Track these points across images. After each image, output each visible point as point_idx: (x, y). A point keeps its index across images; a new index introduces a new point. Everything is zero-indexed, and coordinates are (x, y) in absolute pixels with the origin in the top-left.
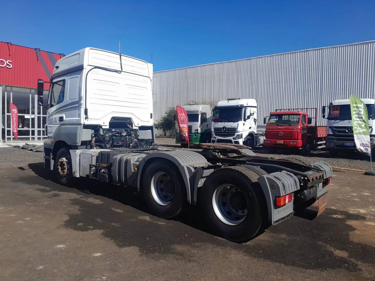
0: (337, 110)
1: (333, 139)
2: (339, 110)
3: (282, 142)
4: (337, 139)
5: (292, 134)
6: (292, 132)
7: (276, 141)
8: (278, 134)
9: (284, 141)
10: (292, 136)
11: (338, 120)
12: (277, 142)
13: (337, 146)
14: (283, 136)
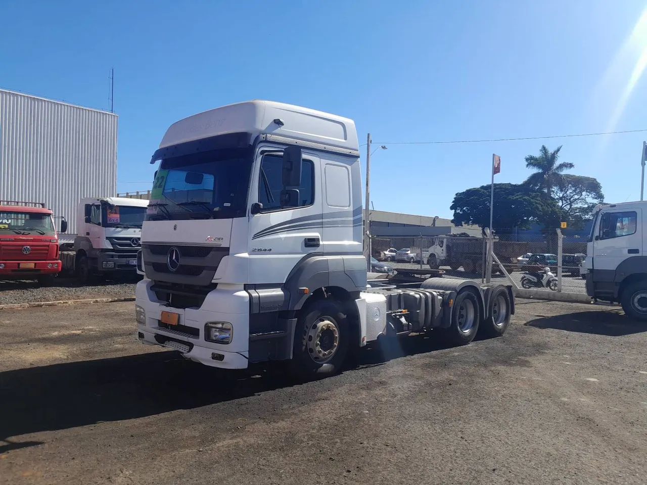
0: (116, 213)
1: (112, 256)
2: (119, 212)
3: (31, 265)
4: (120, 257)
5: (48, 250)
6: (48, 246)
7: (19, 264)
8: (21, 250)
9: (35, 264)
10: (47, 254)
11: (121, 227)
12: (20, 266)
13: (120, 266)
14: (30, 254)
